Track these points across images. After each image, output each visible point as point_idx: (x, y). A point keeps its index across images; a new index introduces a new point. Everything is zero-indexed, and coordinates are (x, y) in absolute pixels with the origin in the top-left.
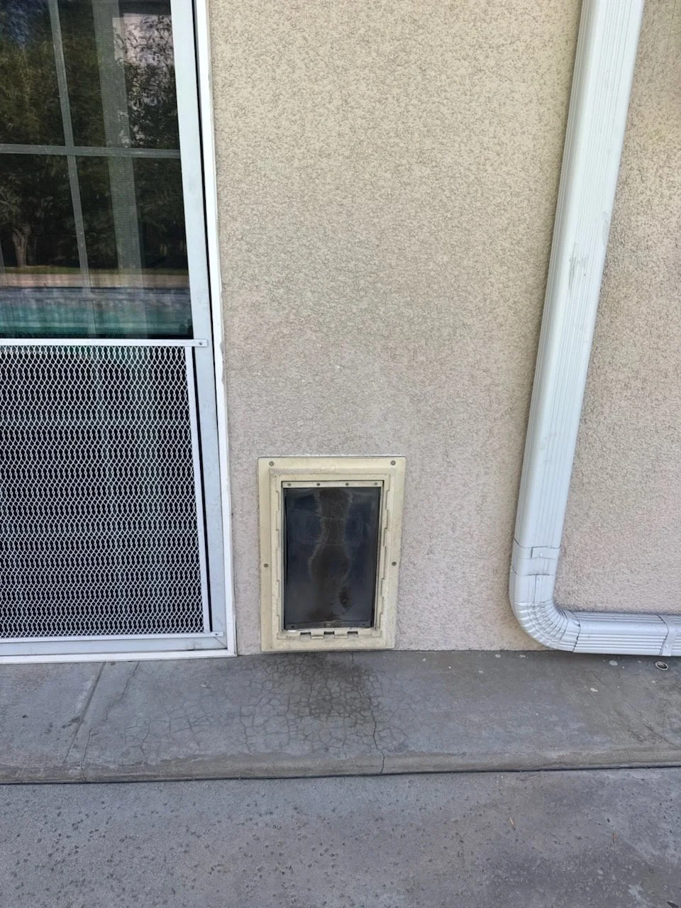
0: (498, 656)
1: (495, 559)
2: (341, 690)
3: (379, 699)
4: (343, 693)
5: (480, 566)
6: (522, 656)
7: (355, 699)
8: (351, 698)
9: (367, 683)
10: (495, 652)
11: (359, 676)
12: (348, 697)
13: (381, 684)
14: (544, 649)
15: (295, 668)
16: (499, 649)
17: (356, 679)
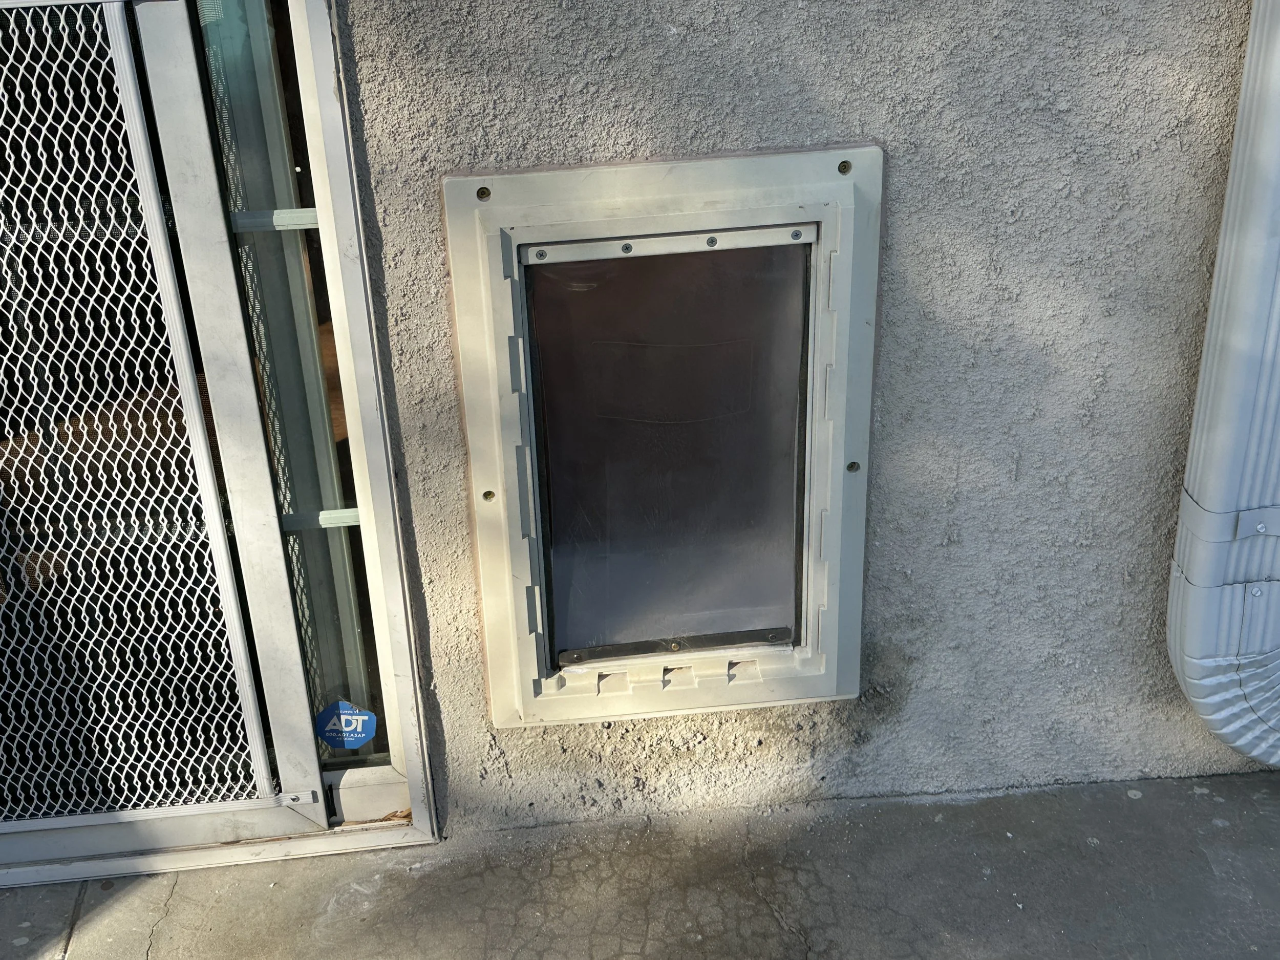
0: (1135, 794)
1: (1128, 546)
2: (726, 914)
3: (830, 933)
4: (732, 924)
5: (1089, 565)
6: (1198, 791)
7: (765, 936)
8: (754, 934)
9: (793, 891)
10: (1126, 784)
11: (770, 875)
12: (746, 931)
13: (831, 891)
14: (1257, 767)
15: (598, 861)
16: (1136, 775)
17: (761, 881)
